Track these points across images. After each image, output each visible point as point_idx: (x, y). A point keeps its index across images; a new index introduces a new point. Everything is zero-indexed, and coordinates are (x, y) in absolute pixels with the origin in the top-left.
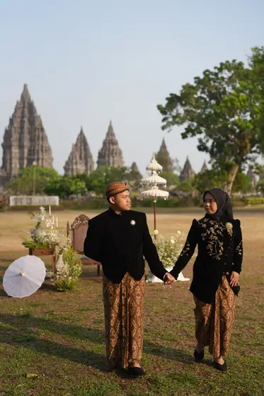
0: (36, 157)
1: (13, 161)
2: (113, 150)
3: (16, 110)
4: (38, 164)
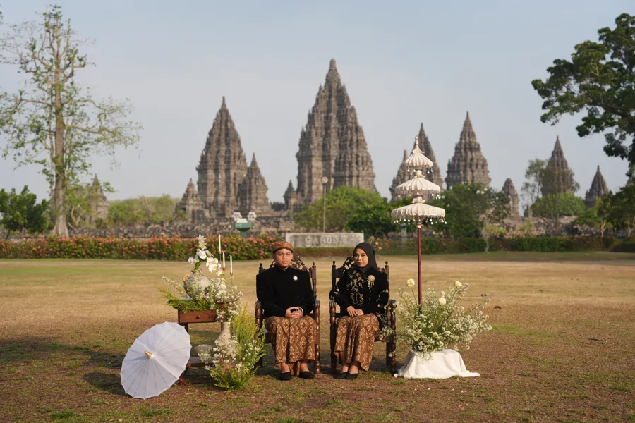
0: (347, 173)
1: (315, 180)
2: (472, 160)
3: (317, 100)
4: (351, 184)
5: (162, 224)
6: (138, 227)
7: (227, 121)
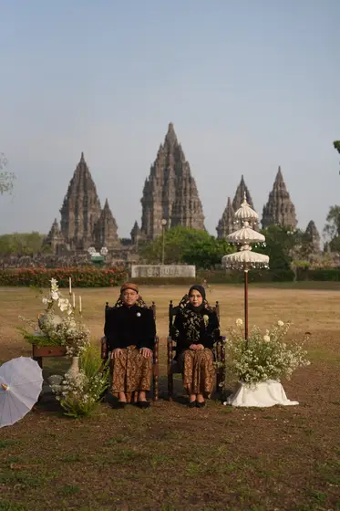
0: (182, 215)
1: (156, 220)
2: (282, 205)
3: (158, 155)
4: (185, 225)
5: (32, 255)
6: (12, 258)
7: (85, 172)
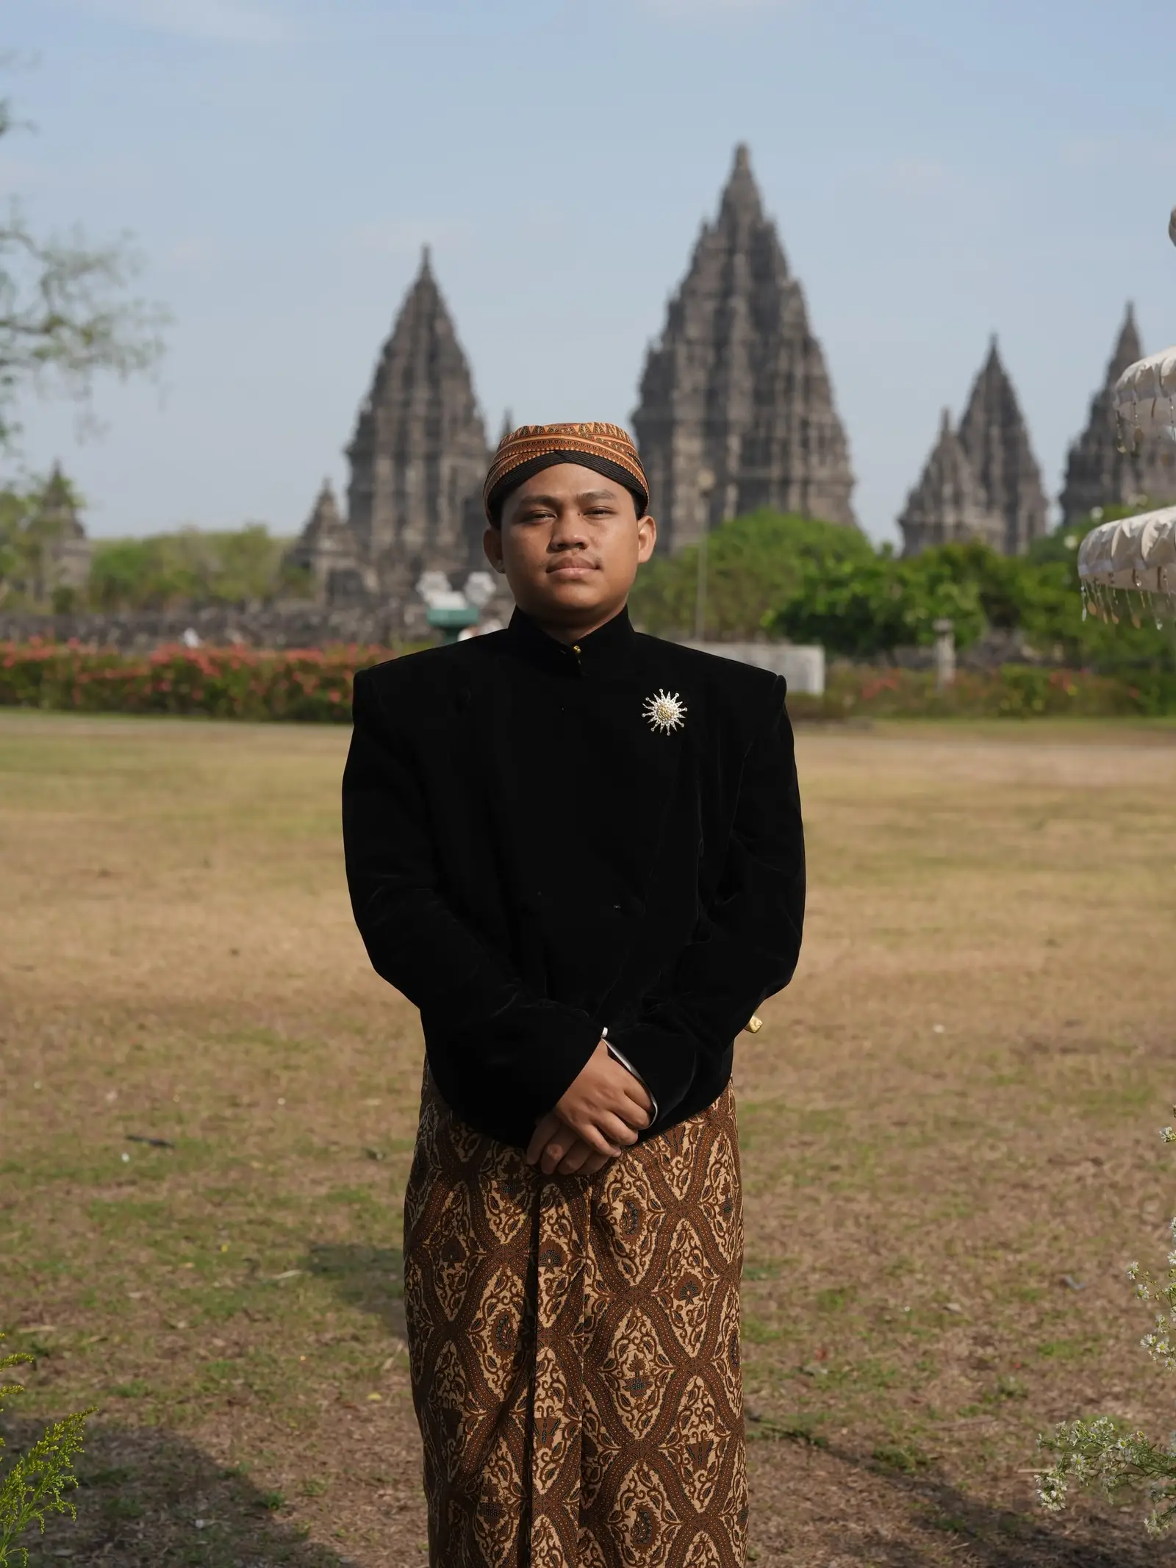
0: (775, 472)
2: (1138, 441)
3: (696, 260)
4: (784, 506)
5: (241, 606)
7: (432, 317)
